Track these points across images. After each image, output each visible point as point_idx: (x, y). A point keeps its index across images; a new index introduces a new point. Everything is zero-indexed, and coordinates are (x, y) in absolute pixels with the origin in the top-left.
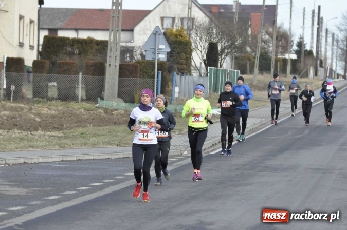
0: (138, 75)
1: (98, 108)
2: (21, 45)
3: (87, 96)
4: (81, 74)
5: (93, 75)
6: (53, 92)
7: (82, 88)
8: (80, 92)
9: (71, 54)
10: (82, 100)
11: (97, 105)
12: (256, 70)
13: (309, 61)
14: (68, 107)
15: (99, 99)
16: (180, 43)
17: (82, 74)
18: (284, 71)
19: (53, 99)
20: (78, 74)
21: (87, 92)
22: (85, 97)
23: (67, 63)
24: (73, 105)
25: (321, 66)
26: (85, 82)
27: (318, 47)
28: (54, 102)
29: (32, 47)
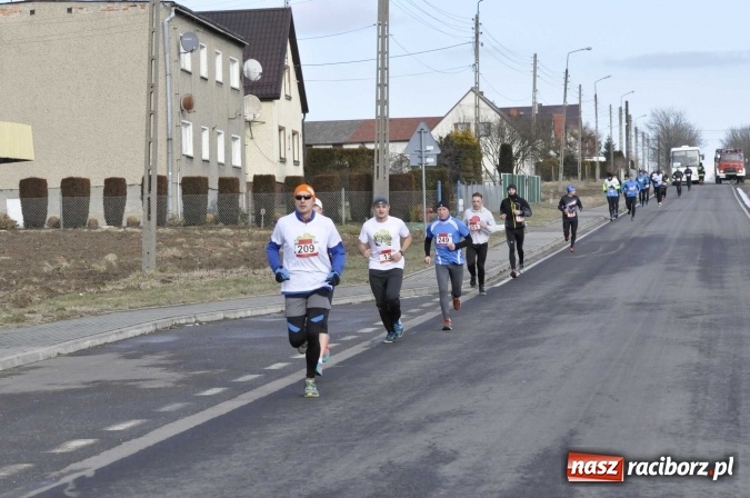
0: (414, 187)
2: (283, 161)
3: (352, 217)
4: (343, 191)
5: (359, 189)
7: (346, 207)
9: (340, 168)
10: (347, 221)
12: (561, 175)
13: (620, 163)
16: (468, 147)
17: (345, 190)
18: (593, 175)
20: (340, 190)
21: (352, 212)
22: (350, 218)
23: (326, 178)
25: (633, 168)
26: (350, 199)
27: (627, 147)
29: (296, 163)
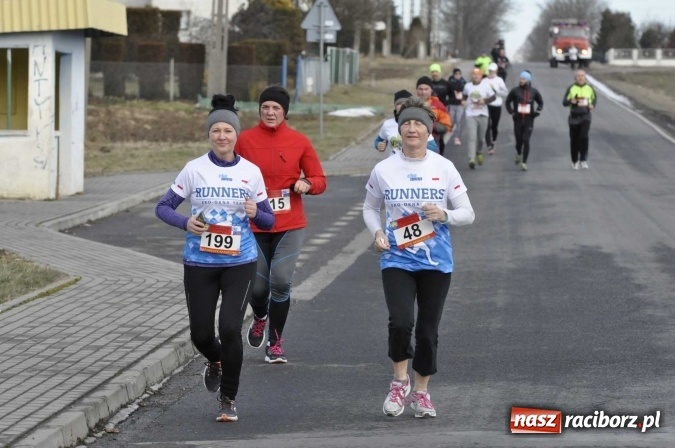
0: (254, 61)
1: (199, 108)
3: (181, 92)
4: (172, 62)
5: (190, 61)
6: (132, 88)
7: (175, 81)
8: (172, 87)
10: (175, 99)
11: (198, 105)
14: (157, 109)
15: (200, 97)
17: (175, 62)
19: (133, 97)
20: (168, 62)
21: (182, 88)
22: (178, 95)
23: (152, 47)
24: (162, 105)
26: (179, 73)
28: (135, 102)
